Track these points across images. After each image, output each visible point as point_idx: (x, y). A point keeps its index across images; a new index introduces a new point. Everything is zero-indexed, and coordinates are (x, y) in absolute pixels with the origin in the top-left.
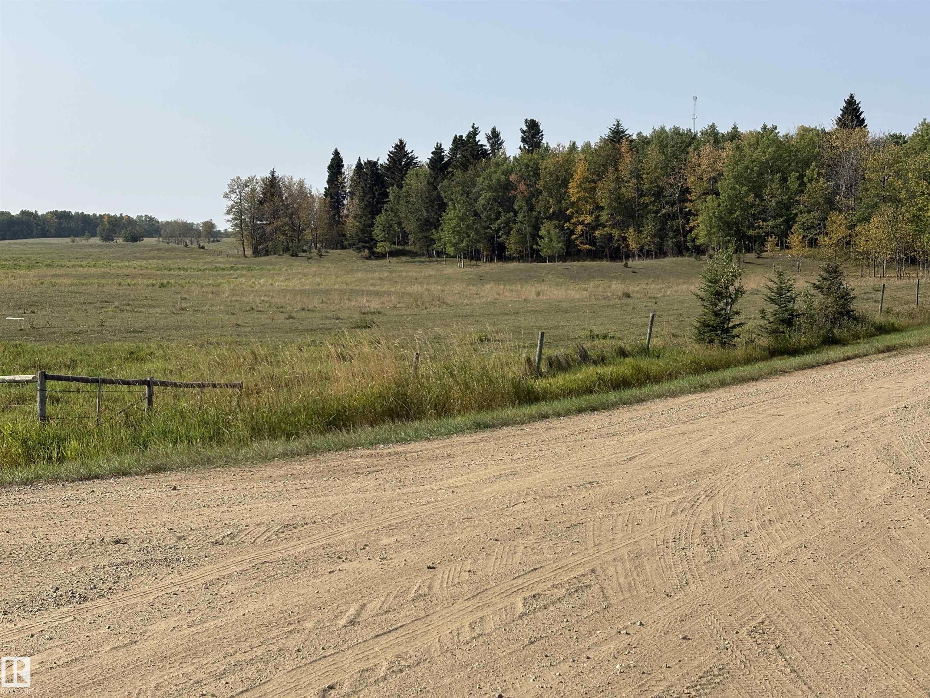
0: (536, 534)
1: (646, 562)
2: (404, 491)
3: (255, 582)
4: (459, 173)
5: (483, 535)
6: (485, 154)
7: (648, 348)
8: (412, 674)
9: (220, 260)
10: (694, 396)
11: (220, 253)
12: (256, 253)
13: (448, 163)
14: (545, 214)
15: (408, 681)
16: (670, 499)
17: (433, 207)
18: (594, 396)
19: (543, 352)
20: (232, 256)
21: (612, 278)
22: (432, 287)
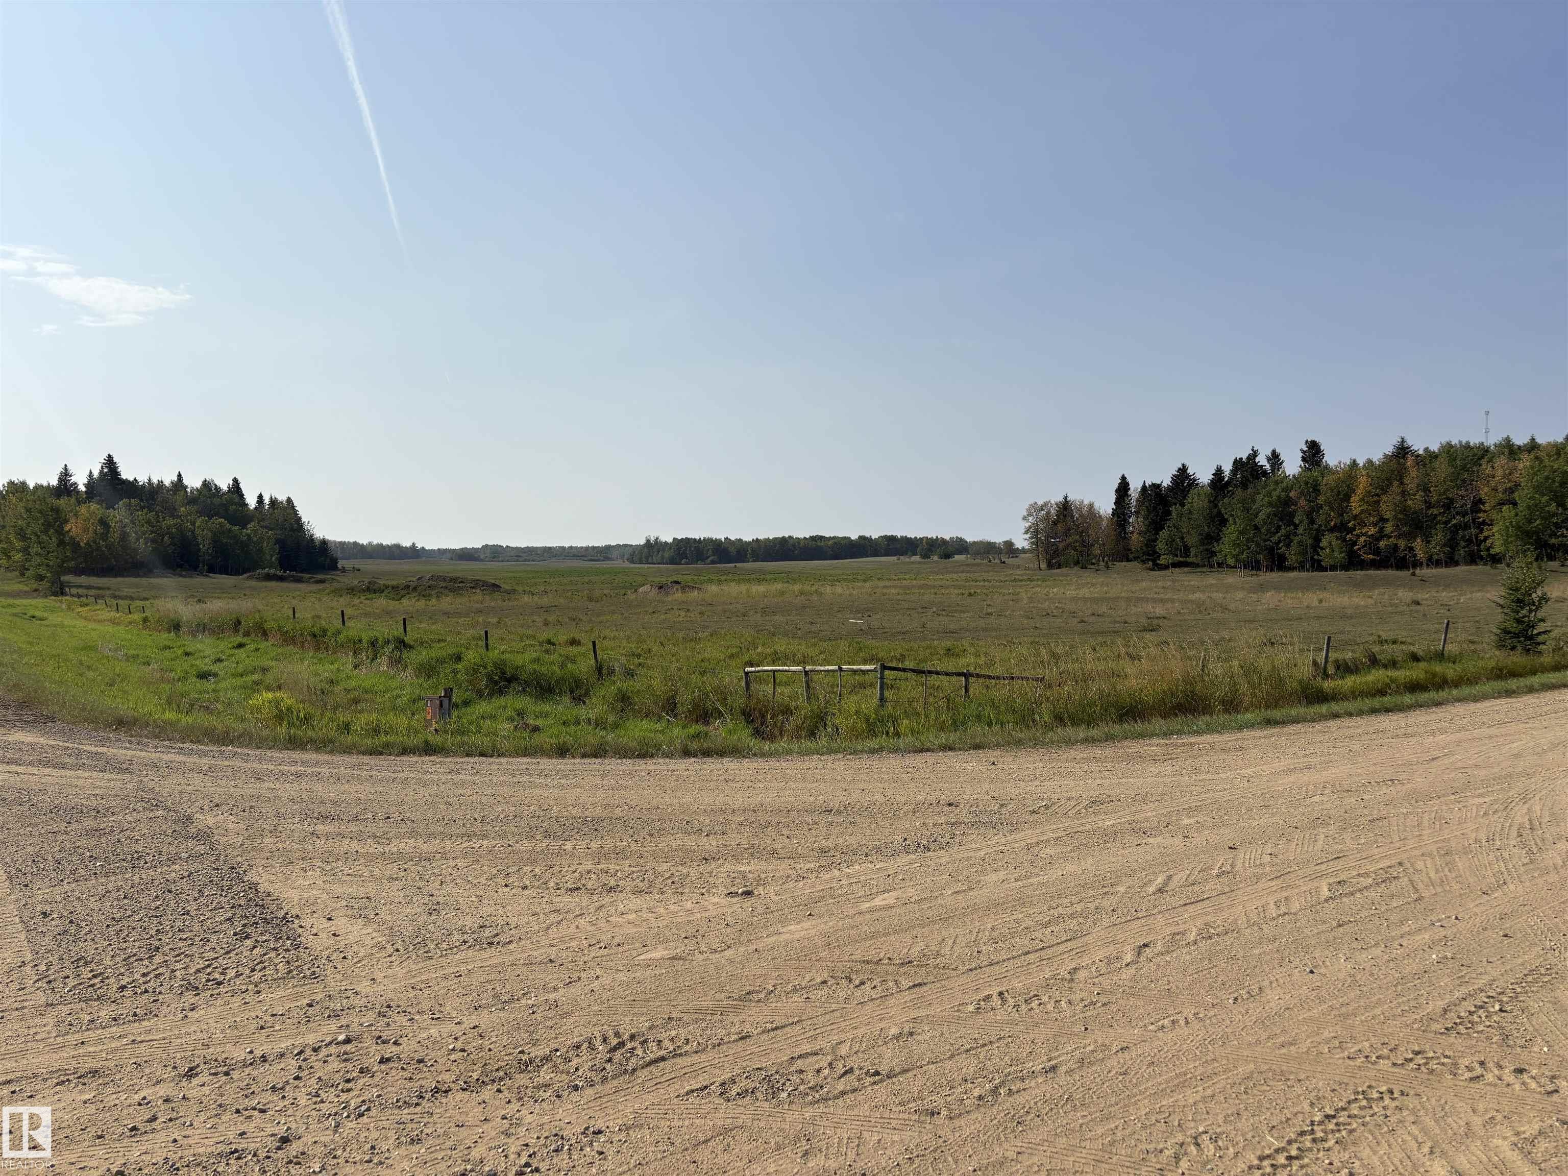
0: (1337, 825)
1: (1457, 860)
2: (1201, 778)
3: (1069, 848)
4: (1239, 492)
5: (1281, 822)
6: (1265, 473)
7: (1443, 654)
8: (1221, 942)
9: (1019, 573)
10: (1498, 702)
11: (1019, 567)
12: (1050, 566)
13: (1228, 483)
14: (1326, 526)
15: (1218, 948)
16: (1481, 800)
17: (1214, 522)
18: (1386, 699)
19: (1330, 655)
20: (1029, 569)
21: (1398, 586)
22: (1214, 595)
